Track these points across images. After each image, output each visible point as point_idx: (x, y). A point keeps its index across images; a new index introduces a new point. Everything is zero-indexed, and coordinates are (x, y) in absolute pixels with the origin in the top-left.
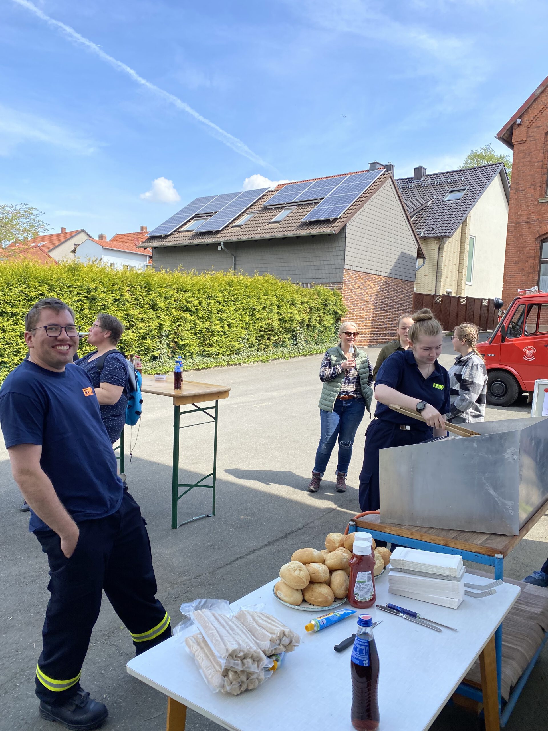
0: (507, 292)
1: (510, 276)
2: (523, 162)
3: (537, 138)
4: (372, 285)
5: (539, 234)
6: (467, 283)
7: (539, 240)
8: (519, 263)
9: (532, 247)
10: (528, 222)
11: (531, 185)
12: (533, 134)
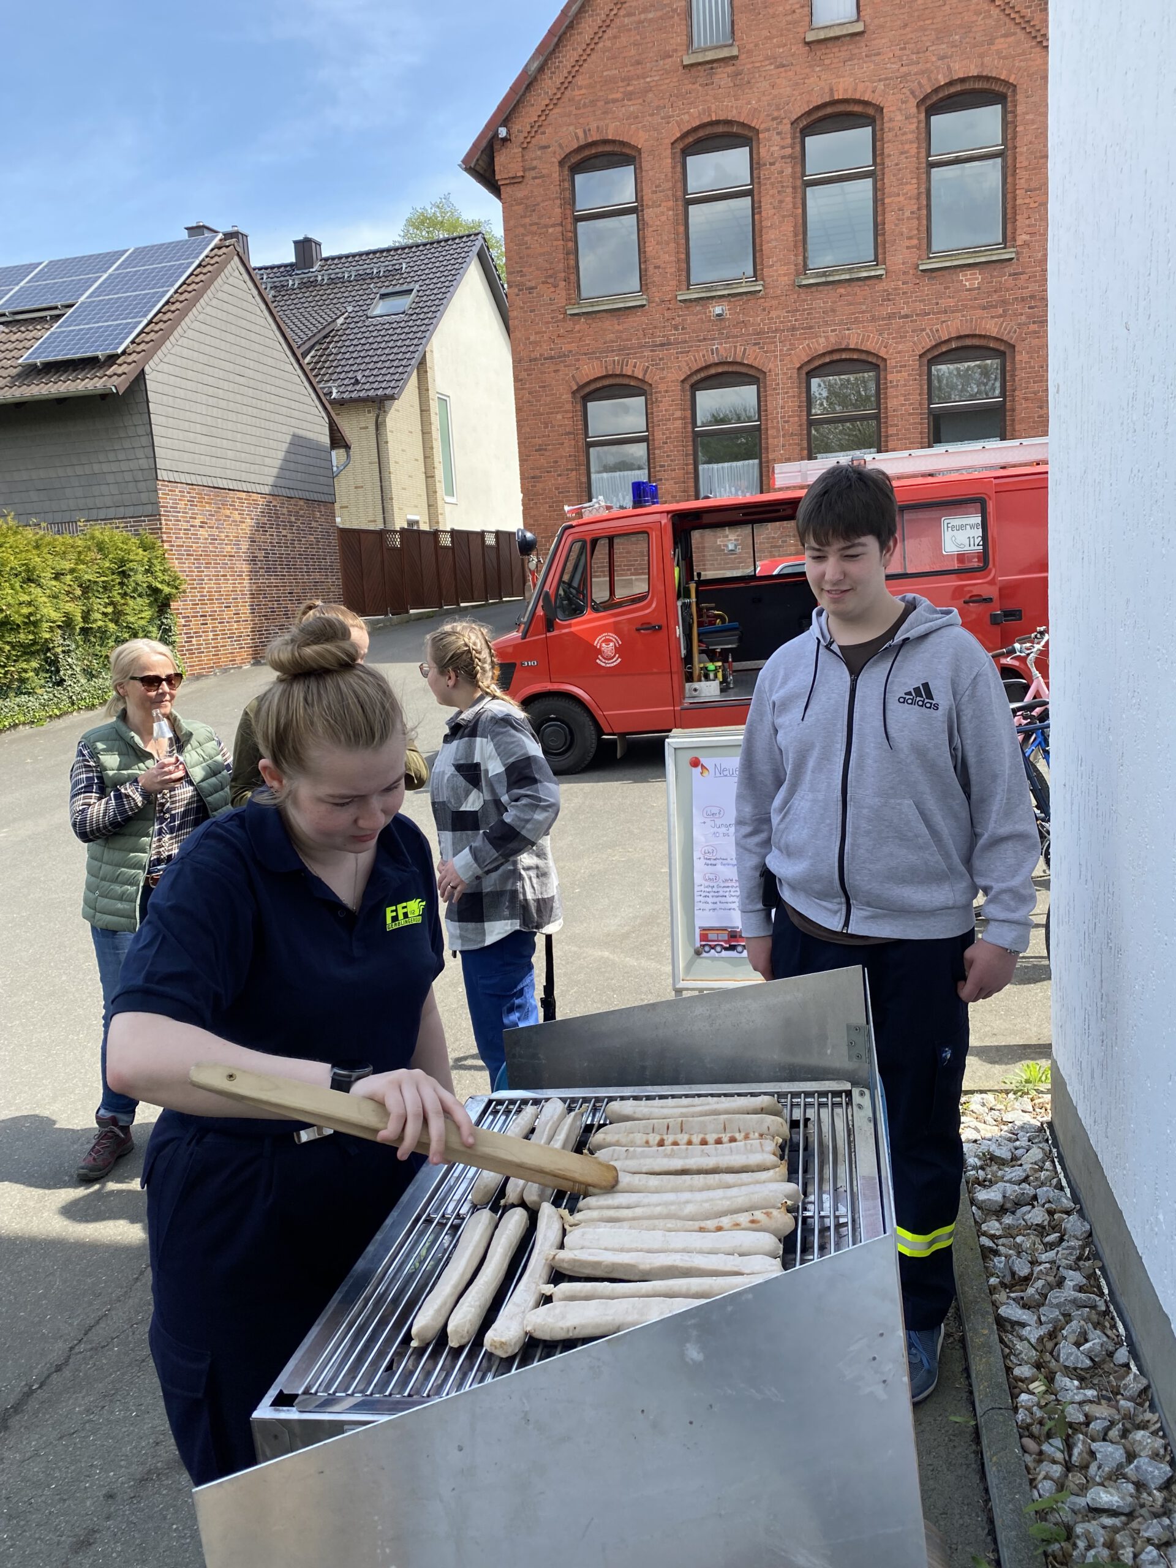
0: (533, 513)
1: (533, 478)
2: (524, 226)
3: (544, 172)
4: (238, 518)
5: (577, 383)
6: (448, 499)
7: (578, 395)
8: (546, 450)
9: (566, 412)
10: (552, 358)
11: (546, 277)
12: (535, 163)
